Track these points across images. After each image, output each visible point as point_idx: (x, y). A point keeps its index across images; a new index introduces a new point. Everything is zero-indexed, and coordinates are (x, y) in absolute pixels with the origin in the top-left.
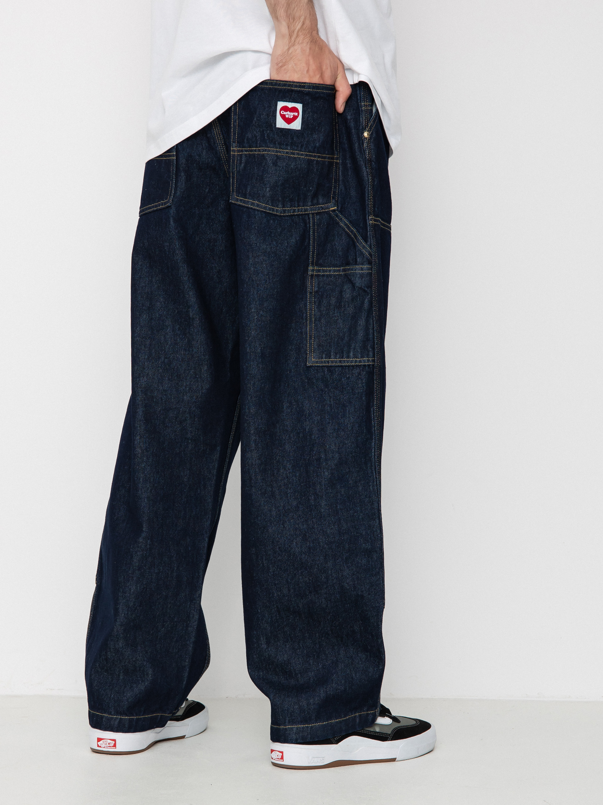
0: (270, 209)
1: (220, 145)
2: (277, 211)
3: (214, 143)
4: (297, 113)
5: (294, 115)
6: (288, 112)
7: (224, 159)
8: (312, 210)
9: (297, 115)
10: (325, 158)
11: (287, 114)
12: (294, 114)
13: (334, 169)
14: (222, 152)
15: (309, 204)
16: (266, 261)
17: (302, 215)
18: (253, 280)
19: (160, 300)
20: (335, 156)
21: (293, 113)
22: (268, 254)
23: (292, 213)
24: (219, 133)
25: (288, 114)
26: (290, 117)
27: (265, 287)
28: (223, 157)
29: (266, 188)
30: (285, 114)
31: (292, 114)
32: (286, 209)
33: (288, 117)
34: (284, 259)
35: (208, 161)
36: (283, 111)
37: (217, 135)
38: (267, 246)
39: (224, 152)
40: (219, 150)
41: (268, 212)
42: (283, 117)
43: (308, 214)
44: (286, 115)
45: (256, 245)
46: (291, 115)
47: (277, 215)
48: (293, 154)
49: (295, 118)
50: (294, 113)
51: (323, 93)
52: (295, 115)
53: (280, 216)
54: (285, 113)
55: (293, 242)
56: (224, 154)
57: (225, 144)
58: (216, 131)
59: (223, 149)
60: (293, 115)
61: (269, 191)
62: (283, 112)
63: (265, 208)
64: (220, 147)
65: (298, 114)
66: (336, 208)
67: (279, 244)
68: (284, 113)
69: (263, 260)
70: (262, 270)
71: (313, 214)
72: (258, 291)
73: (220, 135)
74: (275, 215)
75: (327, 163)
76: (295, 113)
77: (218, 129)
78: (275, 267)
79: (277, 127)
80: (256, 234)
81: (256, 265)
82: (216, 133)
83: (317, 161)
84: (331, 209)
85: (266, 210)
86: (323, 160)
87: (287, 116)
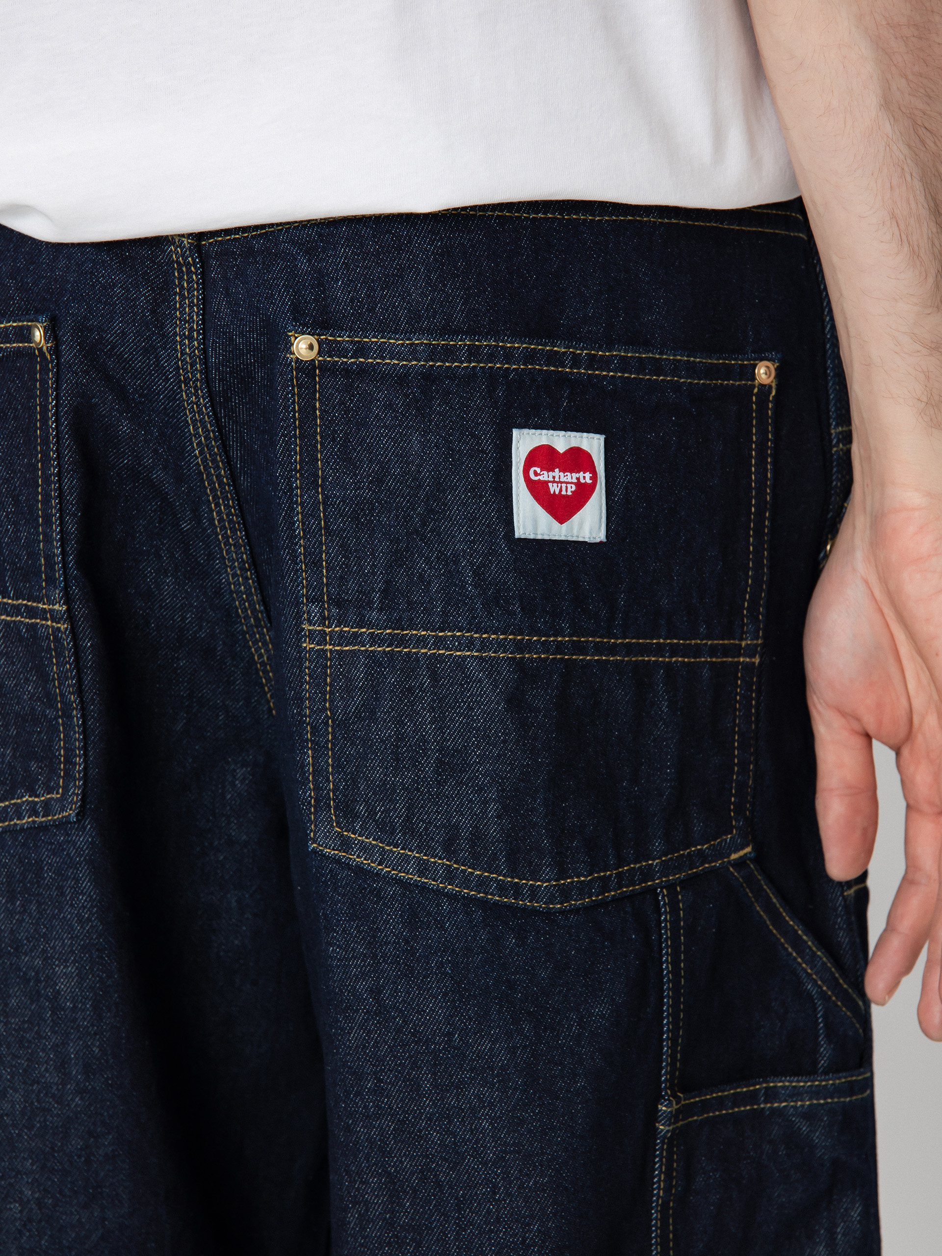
0: (502, 889)
1: (233, 568)
2: (534, 893)
3: (210, 556)
4: (588, 475)
5: (578, 484)
6: (557, 470)
7: (247, 617)
8: (666, 869)
9: (589, 481)
10: (697, 651)
11: (554, 482)
12: (578, 479)
13: (737, 694)
14: (238, 592)
15: (658, 845)
16: (491, 1104)
17: (632, 896)
18: (438, 1184)
19: (21, 1192)
20: (746, 639)
21: (575, 475)
22: (498, 1076)
23: (597, 896)
24: (231, 521)
25: (557, 479)
26: (564, 493)
27: (489, 1212)
28: (245, 610)
29: (485, 802)
30: (546, 479)
31: (570, 480)
32: (572, 882)
33: (557, 493)
34: (568, 1091)
35: (184, 619)
36: (538, 470)
37: (223, 528)
38: (494, 1043)
39: (249, 595)
40: (229, 584)
41: (496, 904)
42: (538, 490)
43: (652, 890)
44: (550, 485)
45: (450, 1040)
46: (567, 483)
47: (535, 911)
48: (580, 648)
49: (583, 493)
50: (577, 475)
51: (677, 387)
52: (582, 481)
53: (549, 913)
54: (545, 476)
55: (603, 1017)
56: (247, 600)
57: (255, 563)
58: (219, 513)
59: (245, 583)
60: (575, 480)
61: (499, 817)
62: (536, 474)
63: (482, 884)
64: (235, 575)
65: (594, 478)
66: (748, 850)
67: (545, 1031)
68: (541, 478)
69: (480, 1100)
70: (477, 1142)
71: (671, 887)
72: (460, 1227)
73: (233, 531)
74: (524, 909)
75: (706, 673)
76: (581, 474)
77: (227, 506)
78: (530, 1131)
79: (517, 536)
80: (445, 994)
81: (450, 1123)
82: (221, 520)
83: (668, 667)
84: (734, 856)
85: (486, 893)
86: (689, 663)
87: (554, 489)
